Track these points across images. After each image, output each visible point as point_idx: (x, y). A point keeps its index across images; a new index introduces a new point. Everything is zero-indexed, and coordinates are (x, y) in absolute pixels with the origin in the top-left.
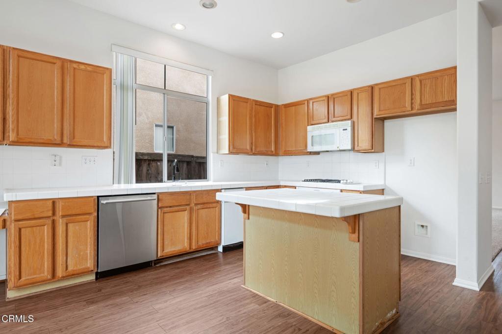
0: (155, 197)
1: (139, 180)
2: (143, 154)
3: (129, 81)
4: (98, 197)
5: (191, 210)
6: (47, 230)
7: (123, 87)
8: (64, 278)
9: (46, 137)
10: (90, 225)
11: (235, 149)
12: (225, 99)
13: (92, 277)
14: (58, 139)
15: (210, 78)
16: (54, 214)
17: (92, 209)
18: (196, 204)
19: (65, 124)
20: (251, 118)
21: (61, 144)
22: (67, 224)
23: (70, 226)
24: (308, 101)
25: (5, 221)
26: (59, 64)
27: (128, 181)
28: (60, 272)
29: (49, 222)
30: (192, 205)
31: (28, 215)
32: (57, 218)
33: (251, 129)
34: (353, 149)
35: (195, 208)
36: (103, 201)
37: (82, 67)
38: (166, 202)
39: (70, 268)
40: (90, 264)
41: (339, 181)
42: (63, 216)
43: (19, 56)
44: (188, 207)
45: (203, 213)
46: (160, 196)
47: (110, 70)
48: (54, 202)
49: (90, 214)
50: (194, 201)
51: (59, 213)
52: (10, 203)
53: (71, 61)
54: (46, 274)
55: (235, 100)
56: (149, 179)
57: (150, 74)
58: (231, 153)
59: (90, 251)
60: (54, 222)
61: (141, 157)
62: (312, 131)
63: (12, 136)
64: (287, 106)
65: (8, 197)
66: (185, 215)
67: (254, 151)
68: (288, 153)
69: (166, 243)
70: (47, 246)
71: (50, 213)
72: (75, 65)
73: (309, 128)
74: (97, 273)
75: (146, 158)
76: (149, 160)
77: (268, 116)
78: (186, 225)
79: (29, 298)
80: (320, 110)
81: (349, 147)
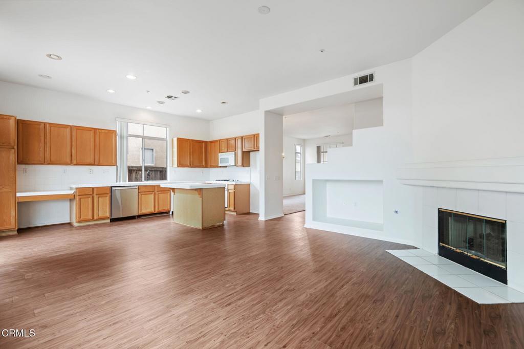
0: (137, 187)
1: (130, 180)
2: (132, 167)
3: (124, 134)
4: (111, 187)
5: (155, 194)
6: (90, 200)
7: (122, 137)
8: (98, 220)
9: (88, 161)
10: (108, 198)
11: (180, 165)
12: (175, 140)
13: (109, 221)
14: (92, 162)
15: (168, 129)
16: (93, 193)
17: (109, 192)
18: (158, 191)
19: (96, 156)
20: (190, 149)
21: (94, 165)
22: (98, 198)
23: (100, 198)
24: (220, 140)
25: (74, 195)
26: (93, 130)
27: (124, 181)
28: (96, 217)
29: (91, 197)
30: (156, 192)
31: (83, 194)
32: (94, 195)
33: (190, 154)
34: (235, 165)
35: (157, 193)
36: (113, 189)
37: (103, 131)
38: (142, 190)
39: (100, 216)
40: (108, 215)
41: (229, 181)
42: (97, 194)
43: (77, 129)
44: (153, 193)
45: (161, 195)
46: (139, 187)
47: (115, 131)
48: (93, 189)
49: (108, 194)
50: (156, 190)
51: (95, 193)
52: (76, 188)
53: (98, 129)
54: (90, 217)
55: (181, 141)
56: (137, 180)
57: (134, 129)
58: (178, 167)
59: (108, 210)
60: (93, 197)
61: (132, 169)
62: (221, 156)
63: (74, 162)
64: (211, 142)
65: (75, 186)
66: (152, 196)
67: (192, 165)
68: (212, 167)
69: (142, 208)
70: (90, 206)
71: (92, 193)
72: (100, 131)
73: (220, 154)
74: (111, 219)
75: (135, 169)
76: (137, 170)
77: (201, 148)
78: (152, 201)
79: (84, 226)
80: (224, 145)
81: (234, 164)
